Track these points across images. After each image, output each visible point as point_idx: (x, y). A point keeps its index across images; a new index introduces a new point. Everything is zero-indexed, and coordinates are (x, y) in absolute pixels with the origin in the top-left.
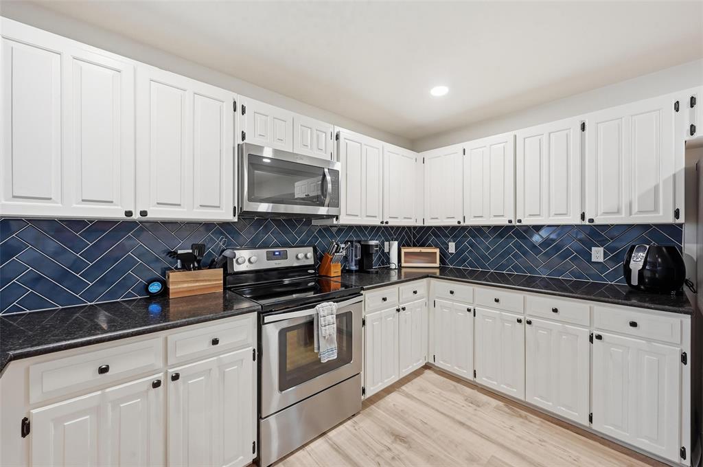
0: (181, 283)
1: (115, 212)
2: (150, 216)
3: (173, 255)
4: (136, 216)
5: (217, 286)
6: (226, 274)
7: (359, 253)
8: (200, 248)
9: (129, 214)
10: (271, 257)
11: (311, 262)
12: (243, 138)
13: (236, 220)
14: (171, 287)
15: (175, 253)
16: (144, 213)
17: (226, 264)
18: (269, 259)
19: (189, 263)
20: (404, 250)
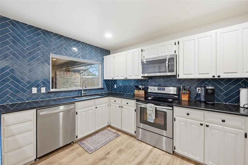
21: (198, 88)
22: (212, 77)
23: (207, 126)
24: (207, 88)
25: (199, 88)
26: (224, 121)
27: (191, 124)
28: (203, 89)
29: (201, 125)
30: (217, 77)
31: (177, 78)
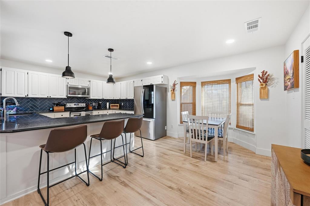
0: (56, 108)
1: (46, 97)
2: (51, 97)
3: (54, 104)
4: (49, 97)
5: (63, 109)
6: (65, 108)
7: (97, 105)
8: (60, 103)
9: (48, 97)
10: (75, 105)
11: (85, 106)
12: (68, 83)
13: (67, 98)
14: (54, 109)
15: (55, 103)
16: (50, 97)
17: (65, 105)
18: (74, 105)
19: (57, 105)
20: (111, 105)
24: (100, 103)
26: (108, 112)
28: (97, 103)
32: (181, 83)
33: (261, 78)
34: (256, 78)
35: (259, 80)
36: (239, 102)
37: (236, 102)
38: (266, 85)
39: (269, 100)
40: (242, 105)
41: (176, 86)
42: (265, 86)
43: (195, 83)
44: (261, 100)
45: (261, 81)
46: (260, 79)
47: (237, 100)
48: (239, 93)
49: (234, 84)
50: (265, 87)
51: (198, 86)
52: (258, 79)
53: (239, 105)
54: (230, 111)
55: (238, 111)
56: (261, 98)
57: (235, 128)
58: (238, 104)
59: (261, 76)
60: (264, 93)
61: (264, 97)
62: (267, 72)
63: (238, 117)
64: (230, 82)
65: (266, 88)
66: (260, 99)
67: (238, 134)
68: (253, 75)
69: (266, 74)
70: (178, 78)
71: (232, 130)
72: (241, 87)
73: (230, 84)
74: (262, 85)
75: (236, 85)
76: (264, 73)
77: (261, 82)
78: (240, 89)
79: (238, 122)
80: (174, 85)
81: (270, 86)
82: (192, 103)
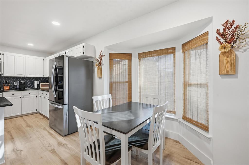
7: (19, 84)
20: (41, 84)
21: (14, 82)
22: (24, 76)
23: (23, 97)
24: (21, 81)
25: (16, 82)
26: (30, 93)
27: (15, 99)
28: (19, 82)
29: (20, 97)
30: (26, 76)
31: (2, 76)
32: (111, 54)
33: (222, 35)
34: (213, 36)
35: (218, 40)
36: (186, 81)
37: (183, 80)
38: (232, 47)
39: (237, 77)
40: (191, 85)
41: (103, 59)
42: (229, 49)
43: (130, 55)
44: (222, 78)
45: (222, 40)
46: (219, 37)
47: (183, 78)
48: (186, 66)
49: (179, 54)
50: (230, 52)
51: (135, 59)
52: (217, 38)
53: (186, 85)
54: (175, 94)
55: (185, 94)
56: (223, 73)
57: (181, 120)
58: (184, 84)
59: (222, 31)
60: (227, 63)
61: (228, 72)
62: (234, 21)
63: (185, 104)
64: (175, 52)
65: (231, 54)
66: (220, 75)
67: (185, 129)
68: (207, 33)
69: (231, 26)
70: (105, 47)
71: (178, 122)
72: (189, 57)
73: (175, 54)
74: (224, 48)
75: (183, 54)
76: (228, 25)
77: (221, 43)
78: (188, 60)
79: (184, 112)
80: (101, 57)
81: (241, 50)
82: (126, 82)
